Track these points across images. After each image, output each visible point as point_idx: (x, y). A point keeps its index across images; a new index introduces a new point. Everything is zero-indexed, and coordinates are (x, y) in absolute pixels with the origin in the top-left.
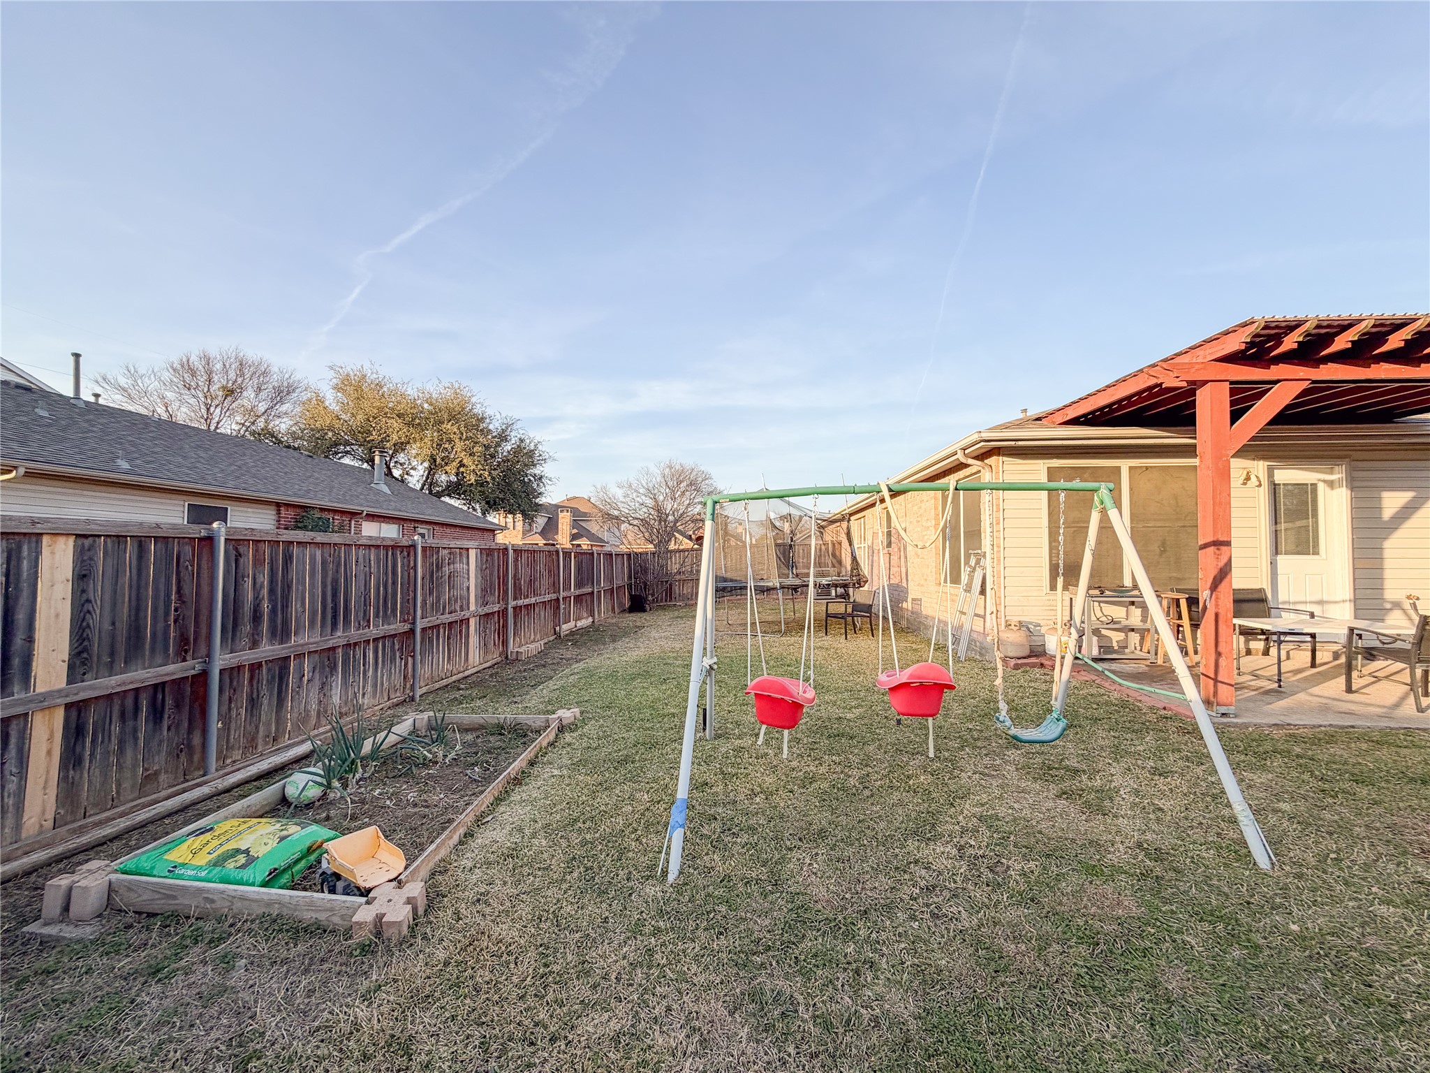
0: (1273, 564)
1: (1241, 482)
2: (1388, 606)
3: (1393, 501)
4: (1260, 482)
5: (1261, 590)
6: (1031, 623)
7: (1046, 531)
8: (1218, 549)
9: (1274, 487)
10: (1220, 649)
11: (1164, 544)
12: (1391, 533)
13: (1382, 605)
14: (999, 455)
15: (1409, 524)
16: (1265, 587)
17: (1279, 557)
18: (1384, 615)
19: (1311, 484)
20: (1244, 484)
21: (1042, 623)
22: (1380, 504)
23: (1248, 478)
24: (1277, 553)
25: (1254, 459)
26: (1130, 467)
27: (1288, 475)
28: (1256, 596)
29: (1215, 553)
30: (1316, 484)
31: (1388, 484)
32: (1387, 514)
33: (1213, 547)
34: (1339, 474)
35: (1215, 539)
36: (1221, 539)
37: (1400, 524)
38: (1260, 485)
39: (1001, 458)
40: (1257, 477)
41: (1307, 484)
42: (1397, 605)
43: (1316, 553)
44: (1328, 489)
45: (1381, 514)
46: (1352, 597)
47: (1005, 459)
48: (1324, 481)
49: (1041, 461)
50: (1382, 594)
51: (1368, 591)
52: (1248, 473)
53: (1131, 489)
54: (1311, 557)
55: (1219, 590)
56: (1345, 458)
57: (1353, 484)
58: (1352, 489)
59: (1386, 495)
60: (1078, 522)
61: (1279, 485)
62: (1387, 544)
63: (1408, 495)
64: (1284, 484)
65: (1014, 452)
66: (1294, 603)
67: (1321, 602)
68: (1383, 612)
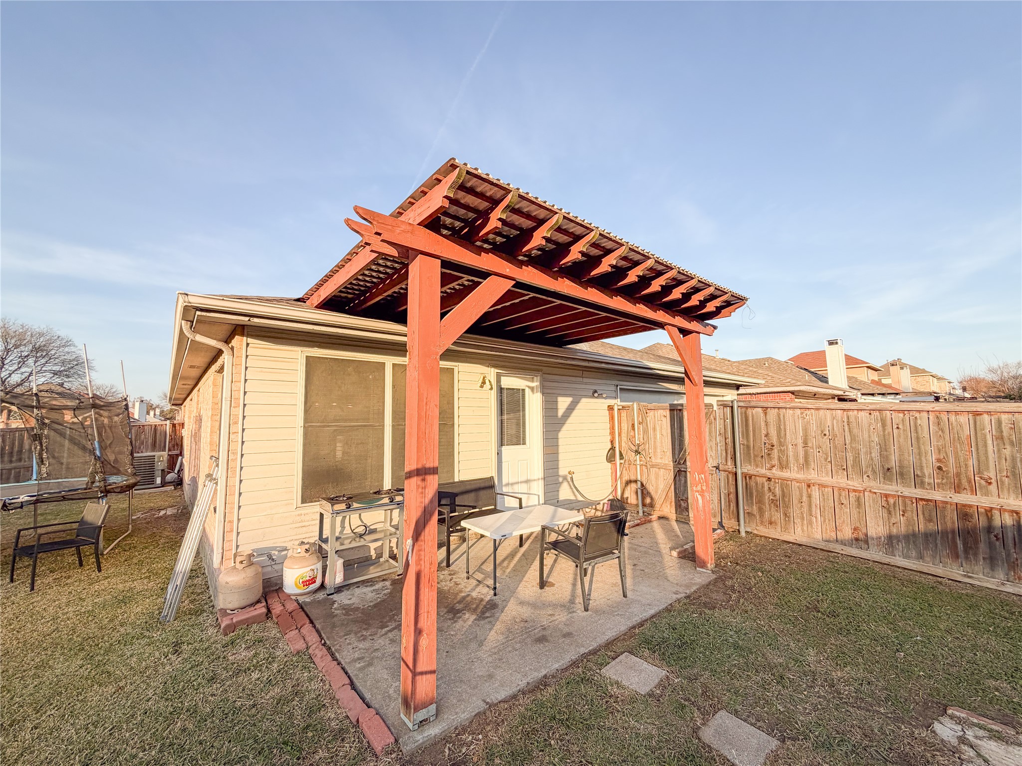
0: (499, 454)
1: (479, 385)
2: (561, 480)
3: (563, 403)
4: (492, 386)
5: (492, 478)
6: (274, 548)
7: (301, 431)
8: (424, 480)
9: (501, 390)
10: (421, 624)
12: (561, 428)
13: (558, 480)
14: (242, 335)
15: (570, 420)
16: (493, 475)
17: (504, 448)
18: (559, 487)
20: (482, 387)
21: (289, 545)
22: (557, 406)
23: (484, 383)
24: (502, 445)
25: (488, 367)
26: (394, 364)
27: (511, 382)
28: (487, 484)
29: (418, 486)
30: (523, 390)
31: (561, 392)
32: (560, 413)
33: (415, 478)
34: (536, 384)
35: (420, 466)
36: (427, 466)
37: (566, 421)
38: (491, 389)
39: (245, 338)
40: (490, 381)
41: (519, 389)
42: (565, 479)
43: (524, 444)
44: (532, 393)
45: (557, 413)
46: (543, 476)
47: (250, 340)
48: (529, 387)
49: (299, 349)
50: (558, 472)
51: (551, 471)
52: (484, 378)
53: (394, 386)
54: (522, 446)
55: (422, 537)
56: (539, 371)
57: (544, 390)
58: (543, 394)
59: (560, 399)
60: (338, 421)
61: (504, 388)
62: (561, 435)
63: (568, 401)
64: (507, 388)
65: (263, 334)
66: (512, 484)
67: (527, 482)
68: (559, 484)
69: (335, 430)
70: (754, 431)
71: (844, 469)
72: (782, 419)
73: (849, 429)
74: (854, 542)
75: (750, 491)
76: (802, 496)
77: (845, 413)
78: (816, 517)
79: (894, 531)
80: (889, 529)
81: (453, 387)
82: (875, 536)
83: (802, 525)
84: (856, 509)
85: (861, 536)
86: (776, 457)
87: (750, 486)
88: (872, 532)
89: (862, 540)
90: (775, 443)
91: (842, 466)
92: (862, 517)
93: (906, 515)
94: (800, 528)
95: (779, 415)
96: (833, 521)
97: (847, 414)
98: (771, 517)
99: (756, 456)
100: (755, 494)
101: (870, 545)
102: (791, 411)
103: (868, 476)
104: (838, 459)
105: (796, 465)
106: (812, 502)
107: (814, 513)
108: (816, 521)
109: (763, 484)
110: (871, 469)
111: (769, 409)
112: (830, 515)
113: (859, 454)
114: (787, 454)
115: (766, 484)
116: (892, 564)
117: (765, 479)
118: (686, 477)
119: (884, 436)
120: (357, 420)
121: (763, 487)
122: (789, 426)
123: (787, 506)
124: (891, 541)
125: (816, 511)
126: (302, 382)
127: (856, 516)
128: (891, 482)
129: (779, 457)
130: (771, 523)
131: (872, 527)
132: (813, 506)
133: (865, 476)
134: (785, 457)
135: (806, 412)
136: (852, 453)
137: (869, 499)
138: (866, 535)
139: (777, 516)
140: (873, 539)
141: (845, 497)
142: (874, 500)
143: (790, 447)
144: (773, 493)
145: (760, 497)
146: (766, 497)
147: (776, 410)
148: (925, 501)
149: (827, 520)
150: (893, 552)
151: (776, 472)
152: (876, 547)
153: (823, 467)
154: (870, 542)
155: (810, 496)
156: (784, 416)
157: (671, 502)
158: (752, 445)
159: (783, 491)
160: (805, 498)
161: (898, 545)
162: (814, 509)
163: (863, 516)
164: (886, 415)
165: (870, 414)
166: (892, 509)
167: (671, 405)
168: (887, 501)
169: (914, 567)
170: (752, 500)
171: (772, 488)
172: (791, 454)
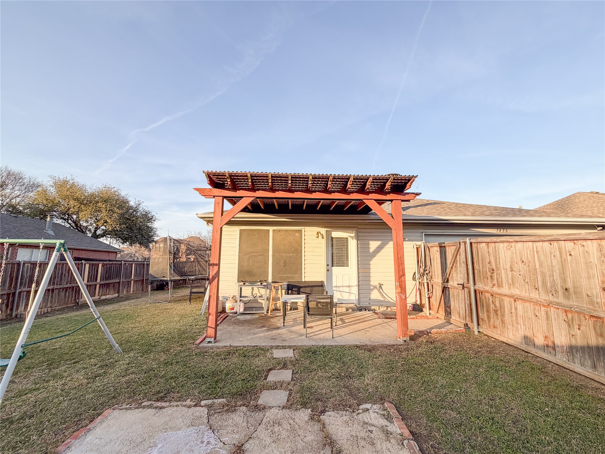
0: (329, 270)
2: (372, 288)
3: (374, 245)
4: (325, 236)
5: (322, 282)
9: (331, 239)
11: (285, 262)
12: (372, 258)
13: (370, 287)
15: (379, 254)
16: (324, 280)
17: (333, 268)
18: (371, 292)
19: (346, 238)
20: (317, 237)
22: (369, 246)
23: (319, 235)
24: (332, 266)
25: (319, 227)
26: (274, 230)
27: (336, 234)
28: (319, 284)
30: (347, 238)
31: (373, 238)
32: (371, 250)
34: (353, 235)
37: (376, 254)
38: (323, 238)
40: (322, 234)
41: (344, 238)
42: (375, 287)
43: (348, 266)
44: (351, 240)
45: (369, 250)
46: (357, 284)
48: (350, 236)
49: (237, 227)
50: (370, 283)
51: (364, 282)
52: (318, 233)
53: (273, 239)
54: (346, 267)
56: (355, 228)
57: (358, 238)
58: (357, 240)
59: (371, 243)
61: (333, 238)
62: (371, 262)
63: (378, 243)
64: (336, 238)
66: (339, 287)
67: (349, 286)
68: (370, 290)
69: (249, 257)
70: (482, 260)
71: (536, 288)
72: (497, 251)
73: (538, 256)
74: (546, 347)
75: (482, 302)
76: (511, 309)
77: (534, 244)
78: (520, 325)
79: (573, 342)
80: (570, 340)
81: (301, 238)
82: (559, 344)
83: (513, 331)
84: (545, 321)
85: (550, 344)
86: (496, 279)
87: (482, 300)
88: (558, 342)
89: (551, 347)
90: (495, 268)
91: (535, 286)
92: (550, 328)
93: (581, 328)
94: (511, 333)
95: (495, 247)
96: (531, 330)
97: (536, 245)
98: (494, 323)
99: (484, 277)
100: (485, 305)
101: (556, 351)
102: (502, 245)
103: (552, 295)
104: (532, 281)
105: (507, 284)
106: (518, 313)
107: (519, 321)
108: (521, 328)
109: (489, 298)
110: (554, 289)
111: (489, 244)
112: (529, 324)
113: (545, 277)
114: (501, 276)
115: (491, 298)
116: (571, 369)
117: (490, 295)
118: (449, 291)
119: (562, 262)
120: (257, 253)
121: (489, 300)
122: (502, 255)
123: (503, 316)
124: (572, 350)
125: (520, 320)
126: (238, 240)
127: (546, 327)
128: (569, 300)
129: (497, 278)
130: (494, 327)
131: (557, 337)
132: (519, 317)
133: (550, 295)
134: (500, 278)
135: (511, 244)
136: (541, 276)
137: (554, 314)
138: (554, 343)
139: (498, 323)
140: (558, 347)
141: (538, 310)
142: (557, 314)
143: (503, 271)
144: (494, 305)
145: (488, 307)
146: (491, 308)
147: (493, 244)
148: (595, 318)
149: (527, 328)
150: (573, 359)
151: (496, 289)
152: (561, 354)
153: (523, 287)
154: (557, 349)
155: (516, 309)
156: (498, 248)
157: (443, 308)
158: (481, 270)
159: (500, 304)
160: (513, 310)
161: (577, 354)
162: (519, 319)
163: (549, 326)
164: (561, 244)
165: (551, 244)
166: (570, 323)
167: (439, 244)
168: (567, 315)
169: (587, 374)
170: (483, 310)
171: (494, 301)
172: (503, 276)
